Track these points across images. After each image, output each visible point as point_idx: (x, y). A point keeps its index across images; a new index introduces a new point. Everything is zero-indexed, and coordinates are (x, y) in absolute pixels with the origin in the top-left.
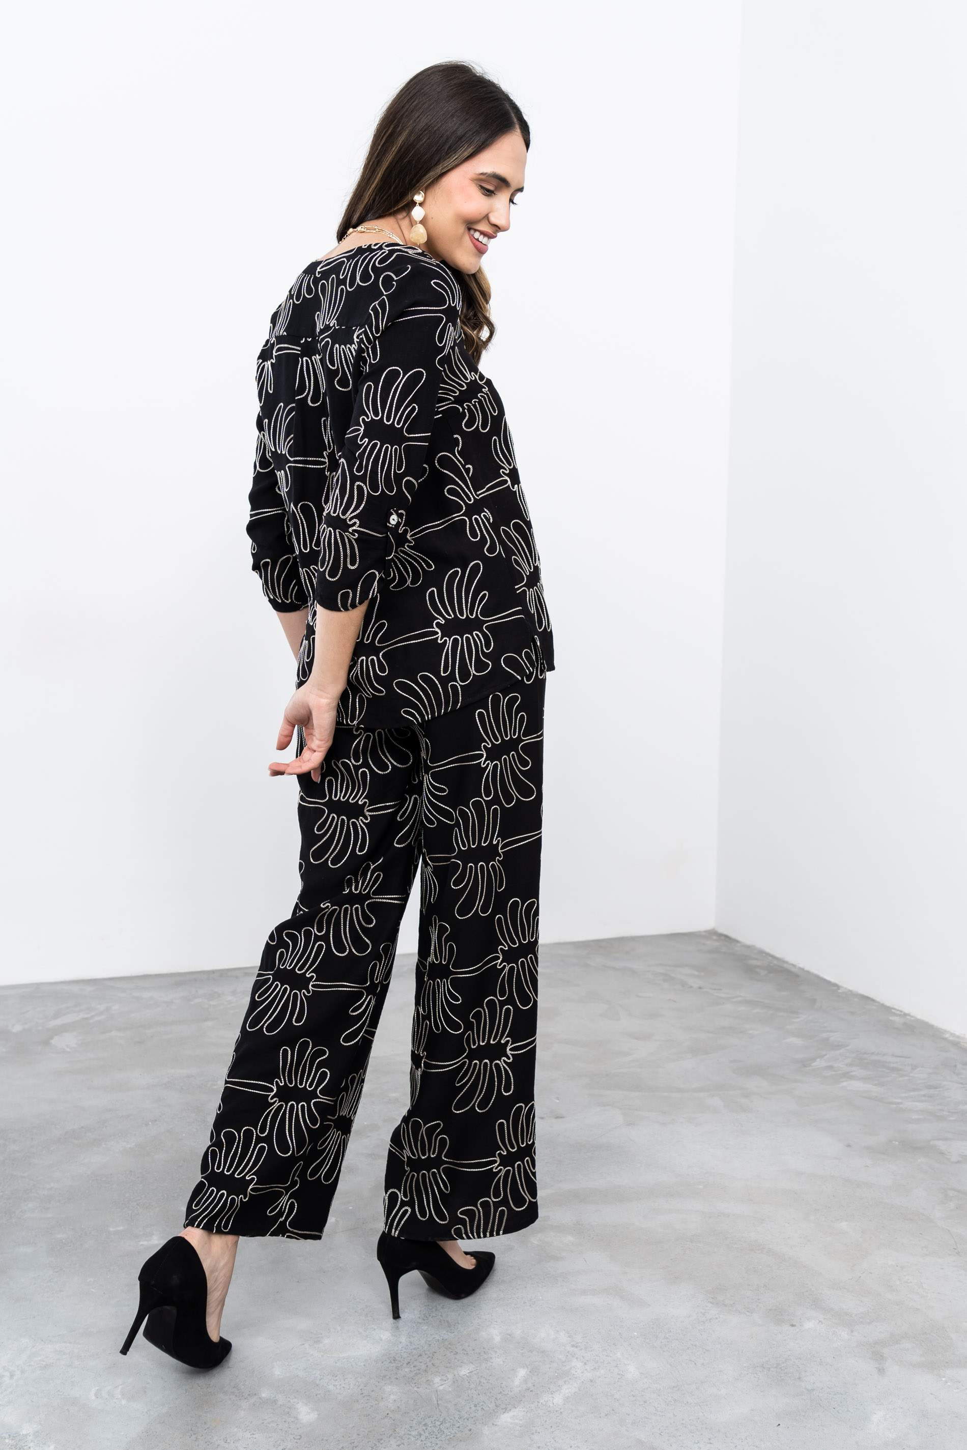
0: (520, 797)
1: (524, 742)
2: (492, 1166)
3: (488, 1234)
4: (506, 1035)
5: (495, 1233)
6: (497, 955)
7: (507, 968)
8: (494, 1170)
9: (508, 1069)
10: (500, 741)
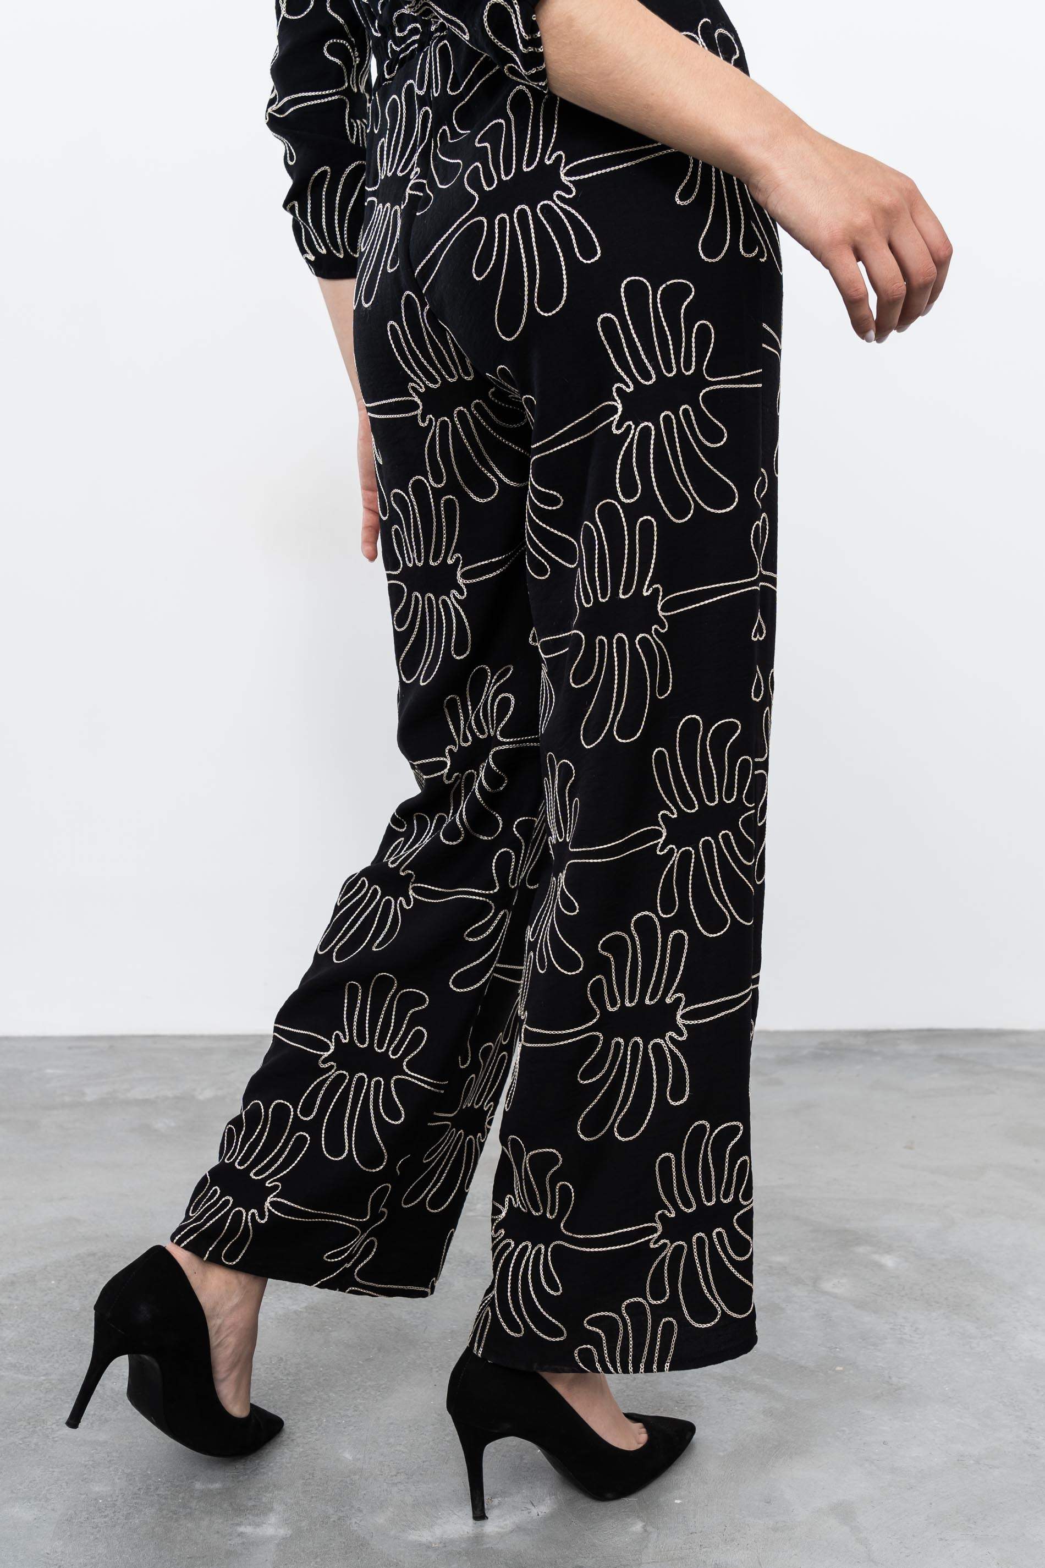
0: (703, 505)
1: (712, 388)
2: (646, 1238)
3: (642, 1366)
4: (674, 988)
5: (655, 1366)
6: (657, 828)
7: (676, 856)
8: (652, 1246)
9: (679, 1054)
10: (654, 380)
